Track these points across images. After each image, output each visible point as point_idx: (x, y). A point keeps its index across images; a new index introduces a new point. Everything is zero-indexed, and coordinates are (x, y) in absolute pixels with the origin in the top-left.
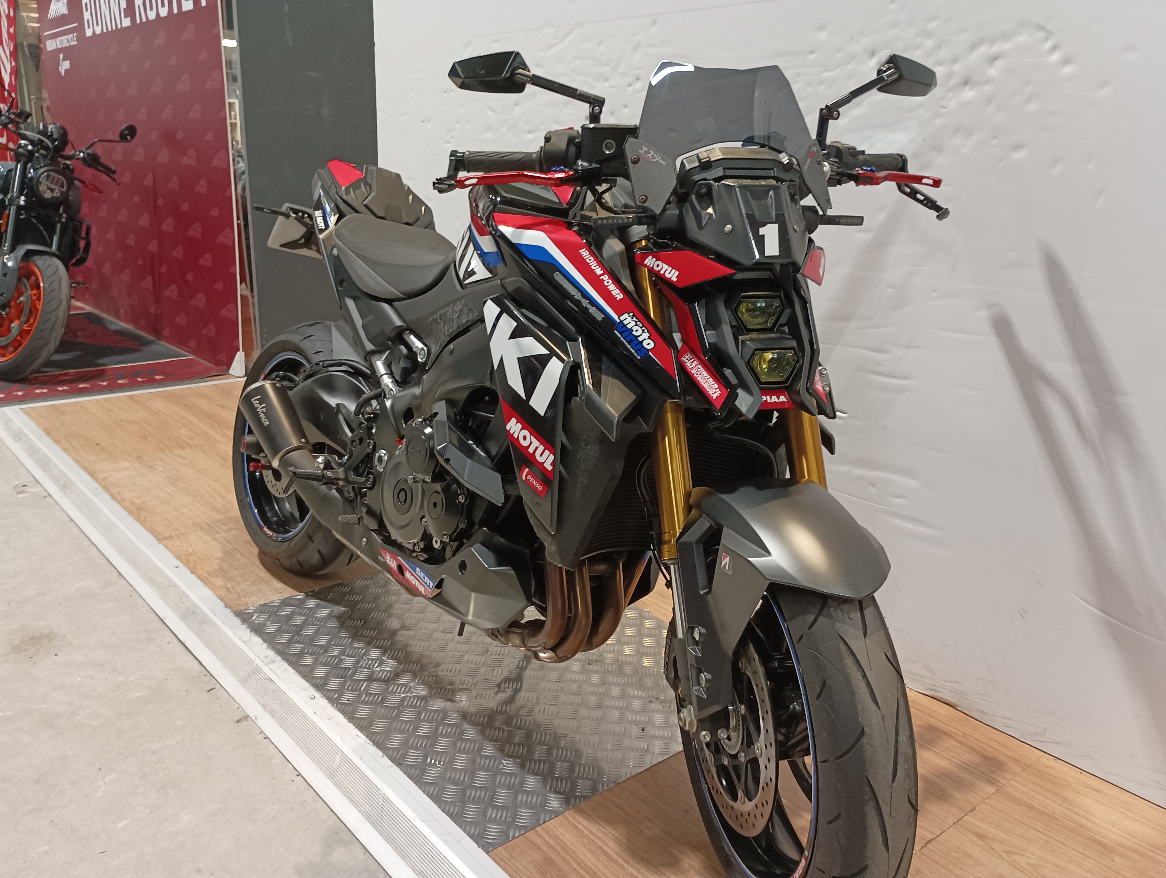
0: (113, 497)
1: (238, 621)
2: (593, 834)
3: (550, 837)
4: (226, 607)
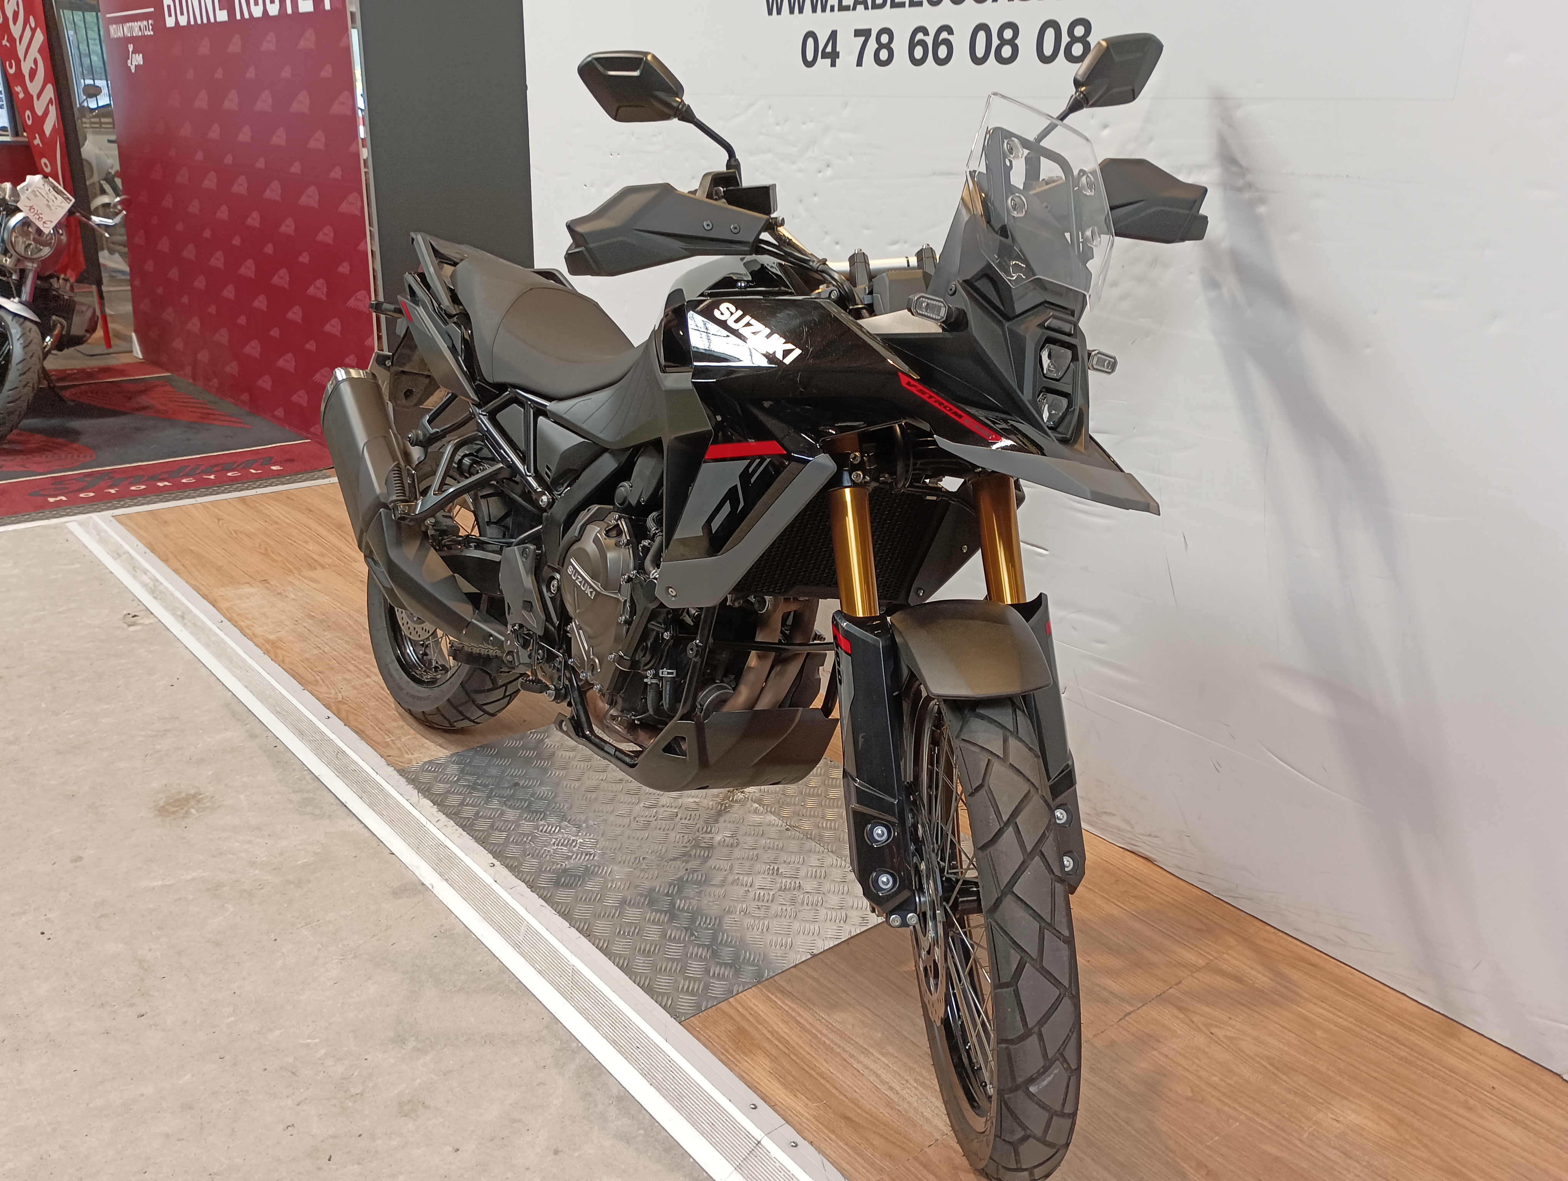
0: (242, 630)
1: (403, 781)
2: (787, 1005)
3: (743, 1007)
4: (388, 764)
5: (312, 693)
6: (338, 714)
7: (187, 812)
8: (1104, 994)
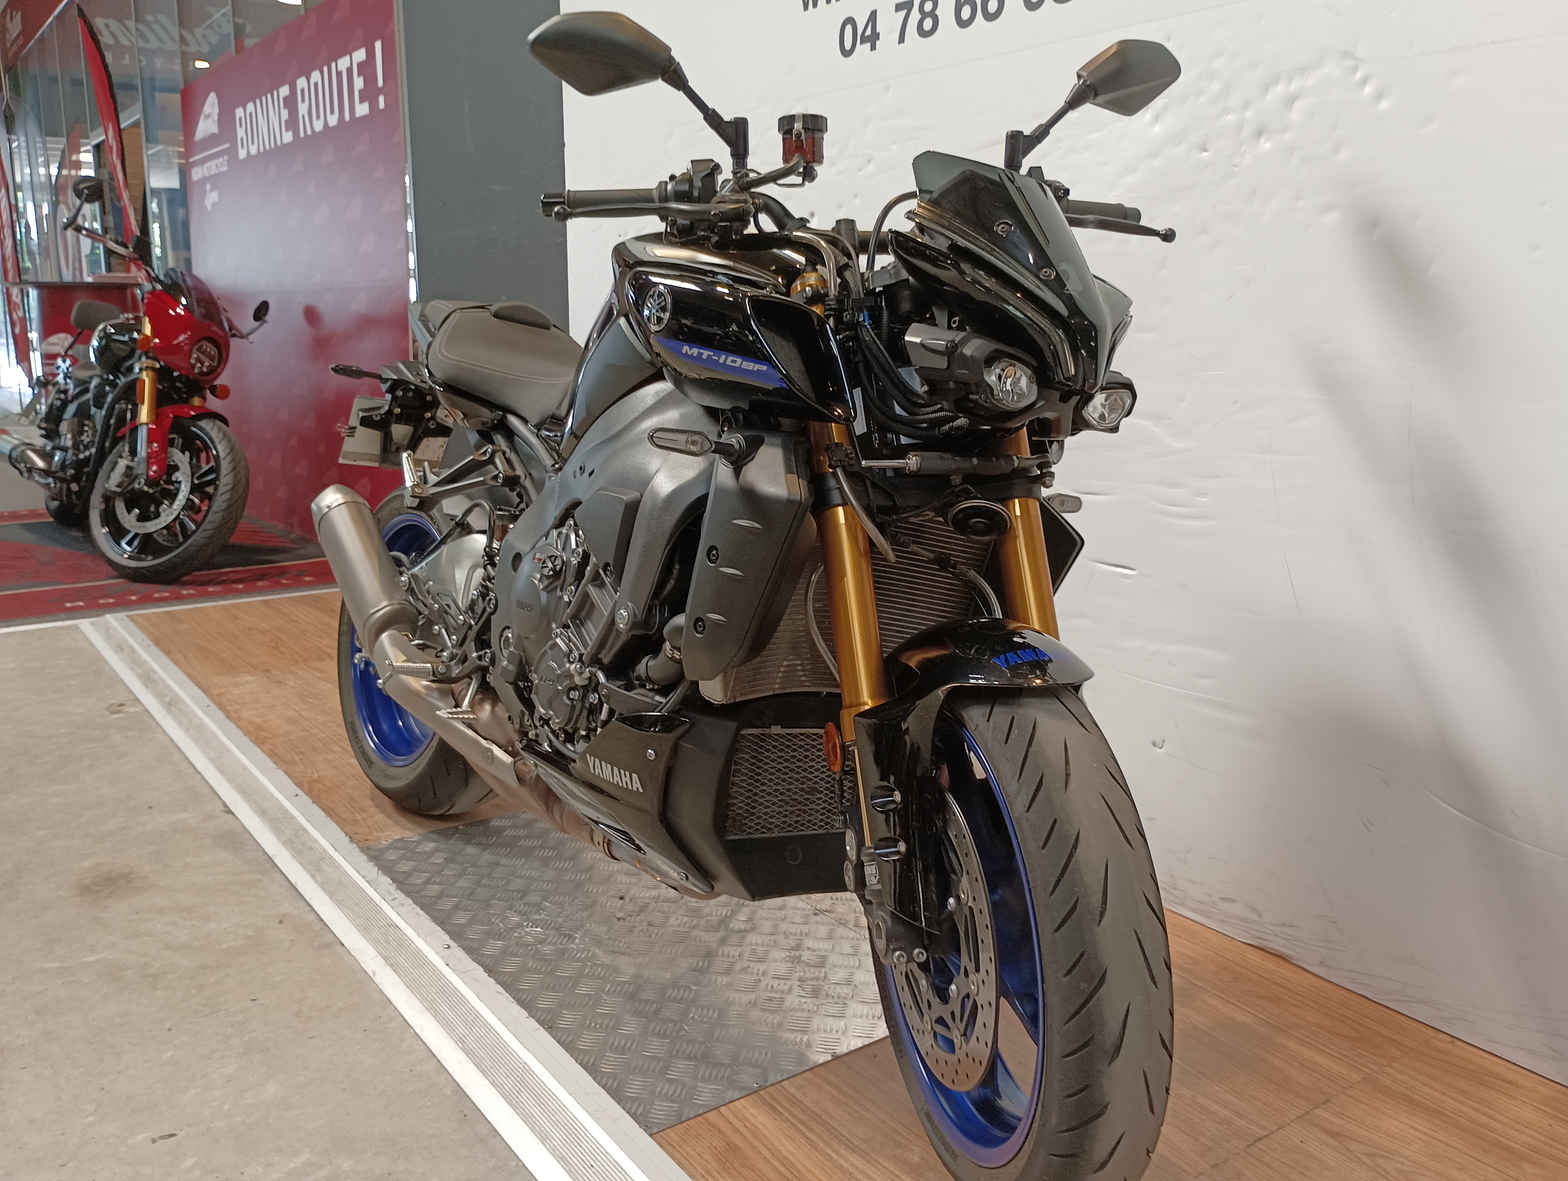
0: (228, 714)
1: (363, 857)
2: (795, 1117)
3: (737, 1117)
4: (353, 841)
5: (286, 772)
6: (309, 792)
7: (113, 892)
8: (1226, 1113)
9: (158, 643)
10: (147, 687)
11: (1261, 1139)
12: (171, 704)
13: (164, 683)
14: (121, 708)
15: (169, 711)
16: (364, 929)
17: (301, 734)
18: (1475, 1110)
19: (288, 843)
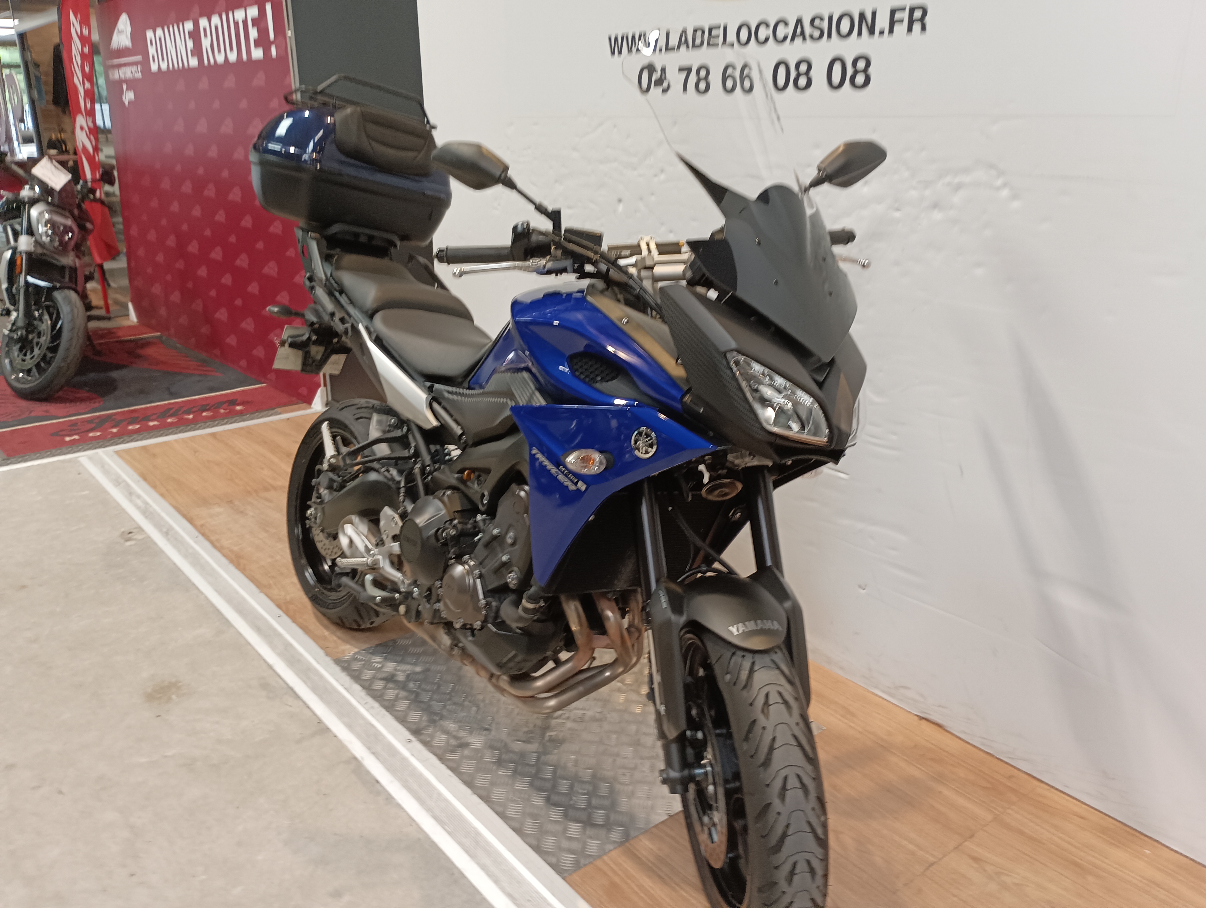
0: (212, 543)
1: (337, 669)
3: (614, 864)
4: (327, 654)
5: (267, 595)
6: (287, 613)
7: (170, 699)
8: (911, 847)
9: (145, 479)
10: (146, 517)
11: (932, 865)
12: (168, 533)
13: (159, 515)
14: (130, 535)
15: (168, 540)
16: (350, 727)
17: (270, 560)
18: (1060, 838)
19: (281, 655)
